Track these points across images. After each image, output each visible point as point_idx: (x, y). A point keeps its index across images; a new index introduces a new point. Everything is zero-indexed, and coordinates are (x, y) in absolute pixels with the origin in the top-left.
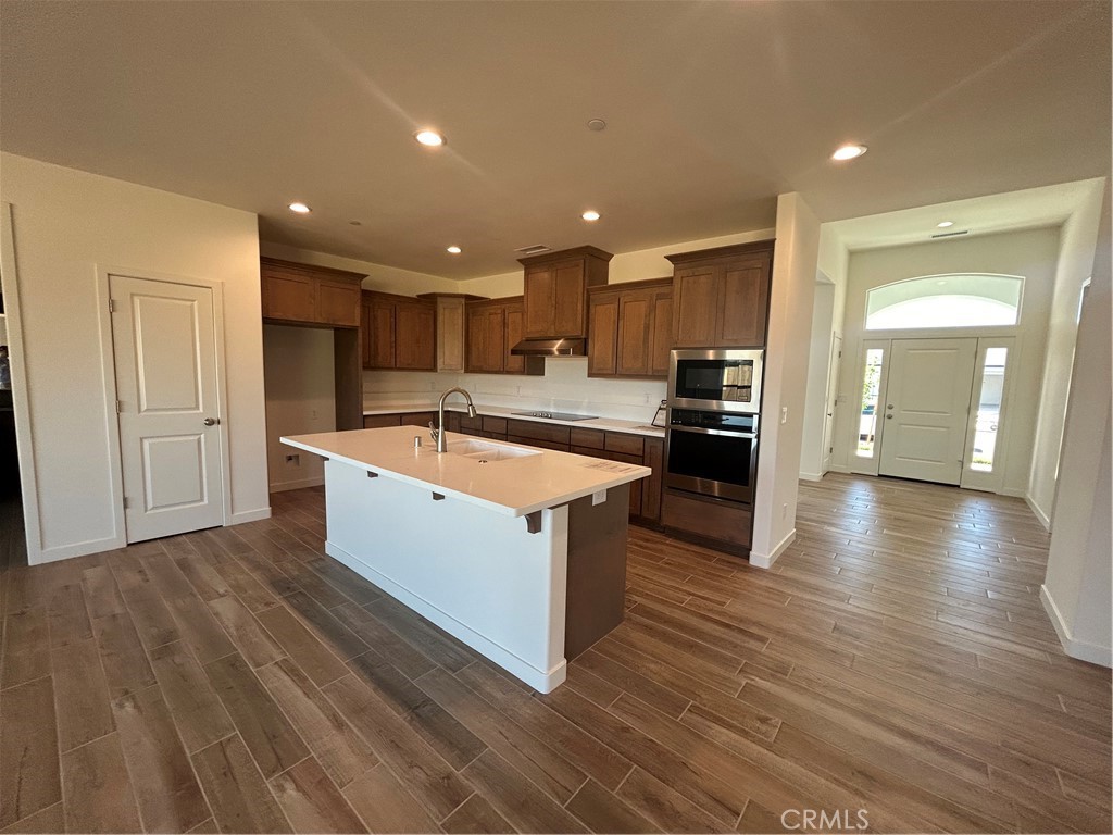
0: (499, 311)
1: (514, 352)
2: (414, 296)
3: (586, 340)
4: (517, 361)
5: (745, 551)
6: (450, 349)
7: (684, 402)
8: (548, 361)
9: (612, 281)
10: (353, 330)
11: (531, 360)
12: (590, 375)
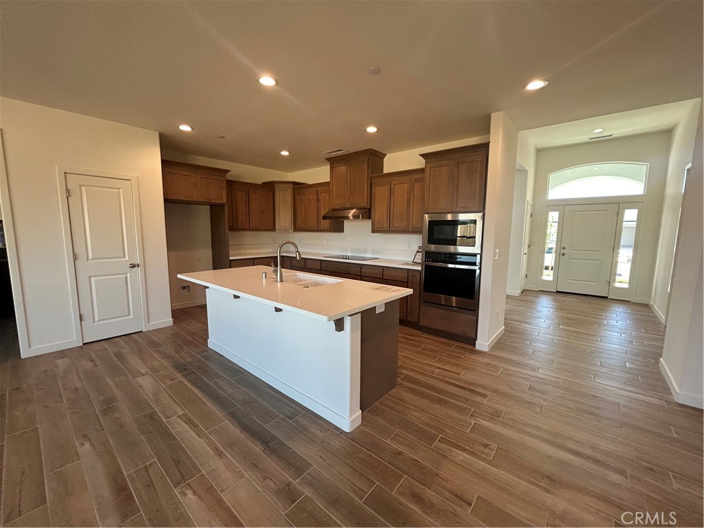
0: (314, 192)
1: (324, 218)
2: (260, 182)
3: (370, 209)
4: (326, 223)
5: (473, 341)
6: (284, 217)
7: (433, 248)
8: (346, 223)
9: (385, 171)
10: (223, 205)
11: (335, 223)
12: (373, 231)
